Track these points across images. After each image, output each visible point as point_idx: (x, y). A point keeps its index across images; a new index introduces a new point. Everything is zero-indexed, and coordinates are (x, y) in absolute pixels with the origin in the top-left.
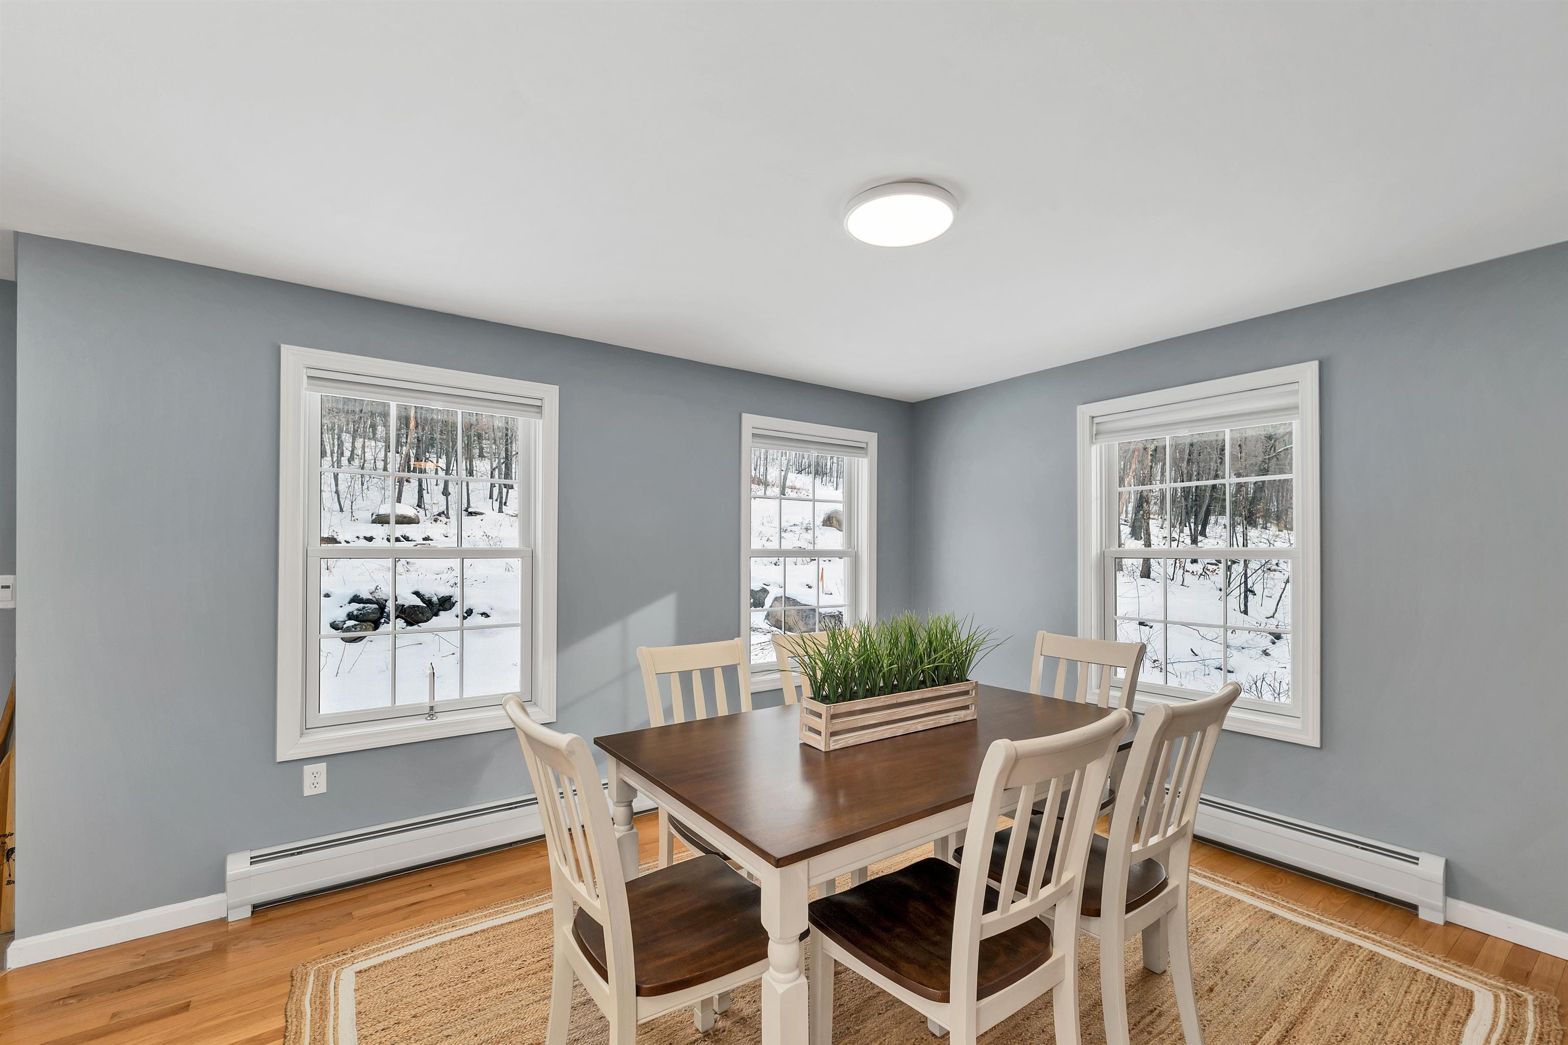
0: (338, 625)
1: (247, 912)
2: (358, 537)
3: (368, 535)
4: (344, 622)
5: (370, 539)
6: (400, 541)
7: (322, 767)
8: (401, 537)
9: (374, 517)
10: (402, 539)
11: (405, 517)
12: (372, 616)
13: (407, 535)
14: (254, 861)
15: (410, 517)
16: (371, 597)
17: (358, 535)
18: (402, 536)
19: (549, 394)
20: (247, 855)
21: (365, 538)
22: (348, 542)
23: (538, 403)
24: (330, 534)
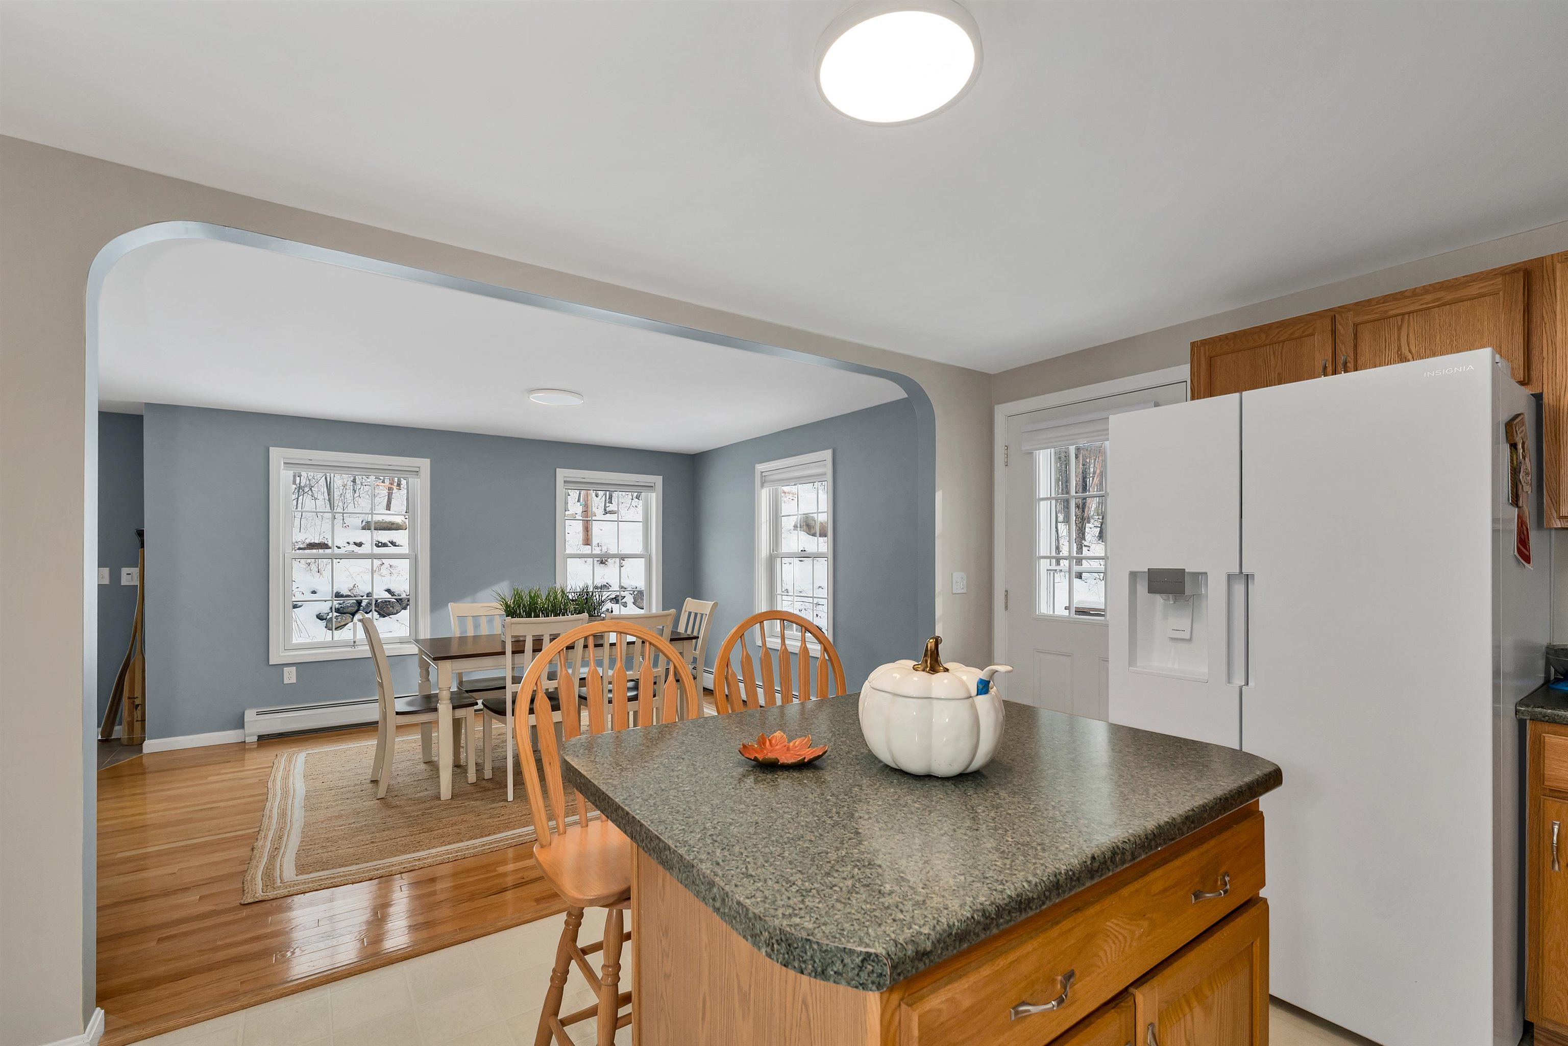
0: (322, 616)
1: (255, 739)
2: (348, 543)
3: (358, 541)
4: (328, 614)
5: (359, 545)
6: (387, 546)
7: (294, 669)
8: (388, 543)
9: (364, 523)
10: (390, 545)
11: (393, 524)
12: (350, 610)
13: (394, 541)
14: (258, 714)
15: (397, 524)
16: (350, 594)
17: (349, 541)
18: (390, 542)
19: (424, 464)
20: (254, 711)
21: (355, 544)
22: (339, 548)
23: (417, 469)
24: (321, 540)
